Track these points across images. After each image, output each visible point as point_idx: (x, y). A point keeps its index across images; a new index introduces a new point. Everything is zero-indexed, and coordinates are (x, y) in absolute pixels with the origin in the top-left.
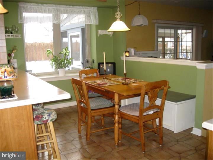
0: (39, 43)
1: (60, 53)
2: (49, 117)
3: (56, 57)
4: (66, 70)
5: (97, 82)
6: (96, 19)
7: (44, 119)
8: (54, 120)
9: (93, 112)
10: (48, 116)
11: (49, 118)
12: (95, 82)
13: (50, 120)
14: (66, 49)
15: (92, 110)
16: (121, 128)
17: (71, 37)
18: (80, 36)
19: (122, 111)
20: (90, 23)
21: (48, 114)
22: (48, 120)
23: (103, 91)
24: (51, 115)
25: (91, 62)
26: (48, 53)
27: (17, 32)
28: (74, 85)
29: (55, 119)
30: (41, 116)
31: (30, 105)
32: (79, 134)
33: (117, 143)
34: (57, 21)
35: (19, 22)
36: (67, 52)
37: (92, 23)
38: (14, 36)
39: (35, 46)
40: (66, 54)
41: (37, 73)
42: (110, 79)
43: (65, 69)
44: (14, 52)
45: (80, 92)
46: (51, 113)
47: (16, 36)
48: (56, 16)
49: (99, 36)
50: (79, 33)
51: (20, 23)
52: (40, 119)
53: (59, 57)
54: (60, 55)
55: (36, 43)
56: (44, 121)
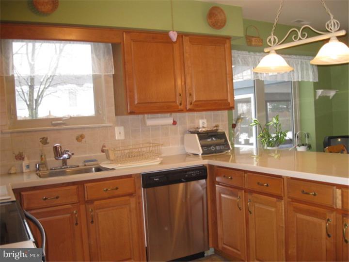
1: (266, 125)
6: (314, 73)
14: (277, 118)
26: (254, 124)
44: (239, 121)
49: (317, 98)
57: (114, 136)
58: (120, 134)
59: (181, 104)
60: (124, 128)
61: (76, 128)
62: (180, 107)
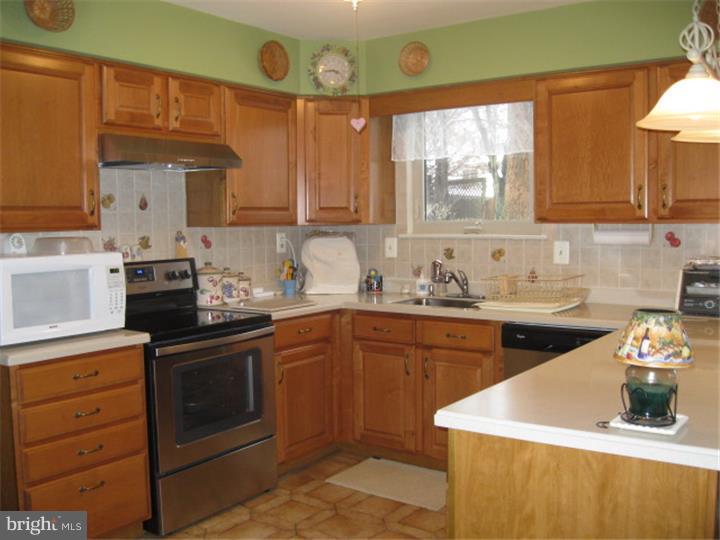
57: (550, 256)
58: (561, 253)
59: (640, 207)
60: (570, 245)
61: (492, 239)
62: (638, 213)
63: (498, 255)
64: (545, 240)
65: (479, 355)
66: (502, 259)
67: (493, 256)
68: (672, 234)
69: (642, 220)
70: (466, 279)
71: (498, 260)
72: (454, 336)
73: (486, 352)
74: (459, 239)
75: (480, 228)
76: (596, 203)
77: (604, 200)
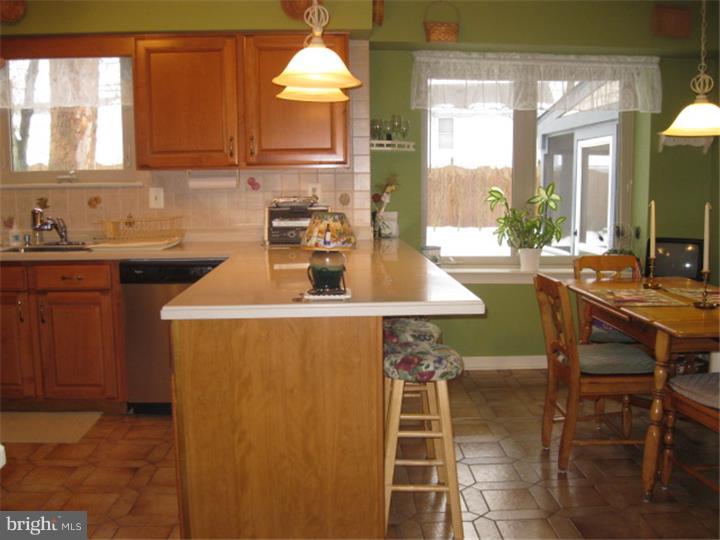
0: (496, 169)
1: (529, 202)
2: (437, 365)
3: (514, 213)
4: (543, 254)
5: (617, 295)
6: (653, 93)
7: (423, 369)
8: (450, 377)
9: (587, 380)
10: (435, 362)
11: (436, 368)
12: (612, 294)
13: (439, 372)
14: (550, 189)
15: (584, 374)
16: (672, 446)
17: (587, 152)
18: (612, 150)
19: (675, 389)
20: (632, 109)
21: (436, 359)
22: (432, 373)
23: (624, 320)
24: (444, 362)
25: (630, 235)
26: (492, 198)
27: (404, 135)
28: (543, 296)
29: (454, 377)
30: (416, 360)
31: (377, 317)
32: (544, 445)
33: (648, 487)
34: (524, 103)
35: (413, 107)
36: (552, 200)
37: (640, 109)
38: (393, 146)
39: (483, 179)
40: (547, 204)
41: (454, 258)
42: (665, 291)
43: (540, 252)
44: (389, 189)
45: (554, 318)
46: (446, 357)
47: (399, 146)
48: (522, 89)
49: (660, 149)
50: (610, 140)
51: (416, 110)
52: (413, 366)
53: (524, 213)
54: (529, 206)
55: (487, 168)
56: (422, 375)
57: (146, 202)
58: (156, 199)
59: (232, 154)
60: (165, 191)
61: (89, 188)
62: (231, 160)
63: (94, 203)
64: (140, 187)
65: (97, 294)
66: (99, 206)
67: (90, 203)
68: (252, 179)
69: (232, 166)
70: (65, 227)
71: (94, 207)
72: (70, 279)
73: (103, 291)
74: (53, 188)
75: (74, 177)
76: (194, 151)
77: (200, 148)
